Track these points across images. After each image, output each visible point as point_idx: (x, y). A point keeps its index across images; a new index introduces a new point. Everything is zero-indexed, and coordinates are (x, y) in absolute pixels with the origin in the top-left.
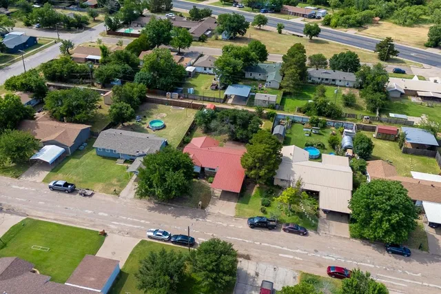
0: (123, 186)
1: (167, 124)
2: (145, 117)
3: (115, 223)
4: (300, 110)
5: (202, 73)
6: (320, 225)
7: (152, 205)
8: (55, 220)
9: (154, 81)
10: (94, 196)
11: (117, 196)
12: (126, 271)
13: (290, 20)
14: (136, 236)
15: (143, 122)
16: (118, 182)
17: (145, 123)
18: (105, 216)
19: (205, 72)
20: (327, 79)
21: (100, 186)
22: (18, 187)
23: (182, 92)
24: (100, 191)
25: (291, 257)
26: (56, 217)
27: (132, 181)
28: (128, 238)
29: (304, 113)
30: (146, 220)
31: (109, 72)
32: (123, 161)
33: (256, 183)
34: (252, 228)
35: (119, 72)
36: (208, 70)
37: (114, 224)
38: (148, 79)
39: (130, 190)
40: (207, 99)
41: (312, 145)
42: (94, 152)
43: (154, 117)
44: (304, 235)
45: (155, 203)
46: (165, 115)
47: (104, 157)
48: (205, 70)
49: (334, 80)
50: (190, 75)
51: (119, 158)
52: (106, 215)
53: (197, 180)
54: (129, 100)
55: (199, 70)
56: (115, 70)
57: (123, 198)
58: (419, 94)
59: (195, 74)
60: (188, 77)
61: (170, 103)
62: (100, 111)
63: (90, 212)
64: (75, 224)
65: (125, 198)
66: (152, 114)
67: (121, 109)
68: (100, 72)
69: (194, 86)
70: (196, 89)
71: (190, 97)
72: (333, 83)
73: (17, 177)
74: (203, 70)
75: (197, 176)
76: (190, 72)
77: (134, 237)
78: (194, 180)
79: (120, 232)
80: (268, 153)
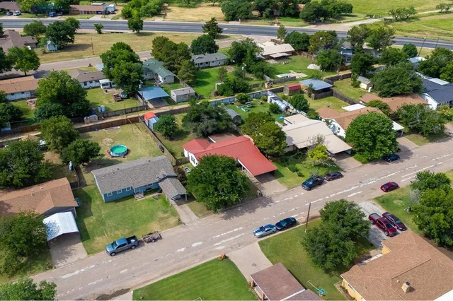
0: (175, 214)
3: (217, 244)
4: (217, 94)
6: (339, 166)
7: (222, 215)
8: (161, 275)
10: (163, 237)
11: (183, 225)
13: (91, 19)
14: (249, 243)
18: (202, 245)
20: (202, 64)
22: (70, 275)
24: (162, 229)
25: (355, 194)
26: (161, 272)
27: (176, 206)
28: (245, 248)
29: (222, 95)
30: (238, 227)
32: (141, 195)
39: (187, 214)
40: (130, 111)
45: (222, 212)
47: (116, 201)
49: (207, 63)
51: (133, 194)
52: (200, 243)
57: (190, 223)
58: (274, 56)
61: (99, 128)
63: (183, 250)
64: (186, 266)
71: (109, 114)
72: (208, 65)
73: (51, 267)
79: (232, 248)
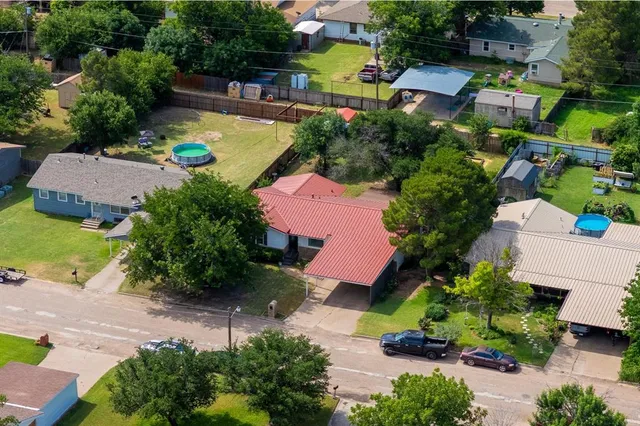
0: (94, 269)
1: (219, 156)
2: (163, 138)
3: (73, 330)
5: (344, 41)
6: (555, 357)
7: (158, 306)
9: (197, 50)
10: (25, 285)
11: (79, 288)
12: (92, 400)
14: (118, 353)
15: (156, 148)
16: (81, 261)
17: (162, 152)
18: (50, 318)
19: (352, 37)
21: (41, 266)
23: (272, 82)
24: (40, 275)
27: (116, 262)
28: (99, 355)
29: (609, 142)
30: (141, 328)
31: (76, 27)
32: (98, 223)
33: (423, 280)
34: (388, 354)
35: (103, 28)
36: (361, 33)
37: (68, 331)
38: (180, 46)
39: (111, 279)
41: (601, 212)
42: (29, 204)
43: (188, 139)
44: (509, 370)
45: (165, 302)
46: (217, 135)
47: (52, 215)
48: (353, 30)
50: (304, 43)
51: (89, 216)
52: (53, 316)
53: (276, 268)
54: (126, 89)
55: (335, 31)
56: (93, 23)
57: (94, 291)
59: (323, 42)
60: (299, 49)
61: (234, 109)
62: (45, 123)
63: (15, 309)
65: (96, 291)
66: (183, 132)
67: (101, 106)
68: (53, 25)
69: (311, 71)
70: (315, 78)
71: (294, 95)
74: (346, 32)
75: (277, 257)
76: (305, 36)
77: (111, 353)
78: (268, 267)
79: (82, 344)
80: (447, 195)
